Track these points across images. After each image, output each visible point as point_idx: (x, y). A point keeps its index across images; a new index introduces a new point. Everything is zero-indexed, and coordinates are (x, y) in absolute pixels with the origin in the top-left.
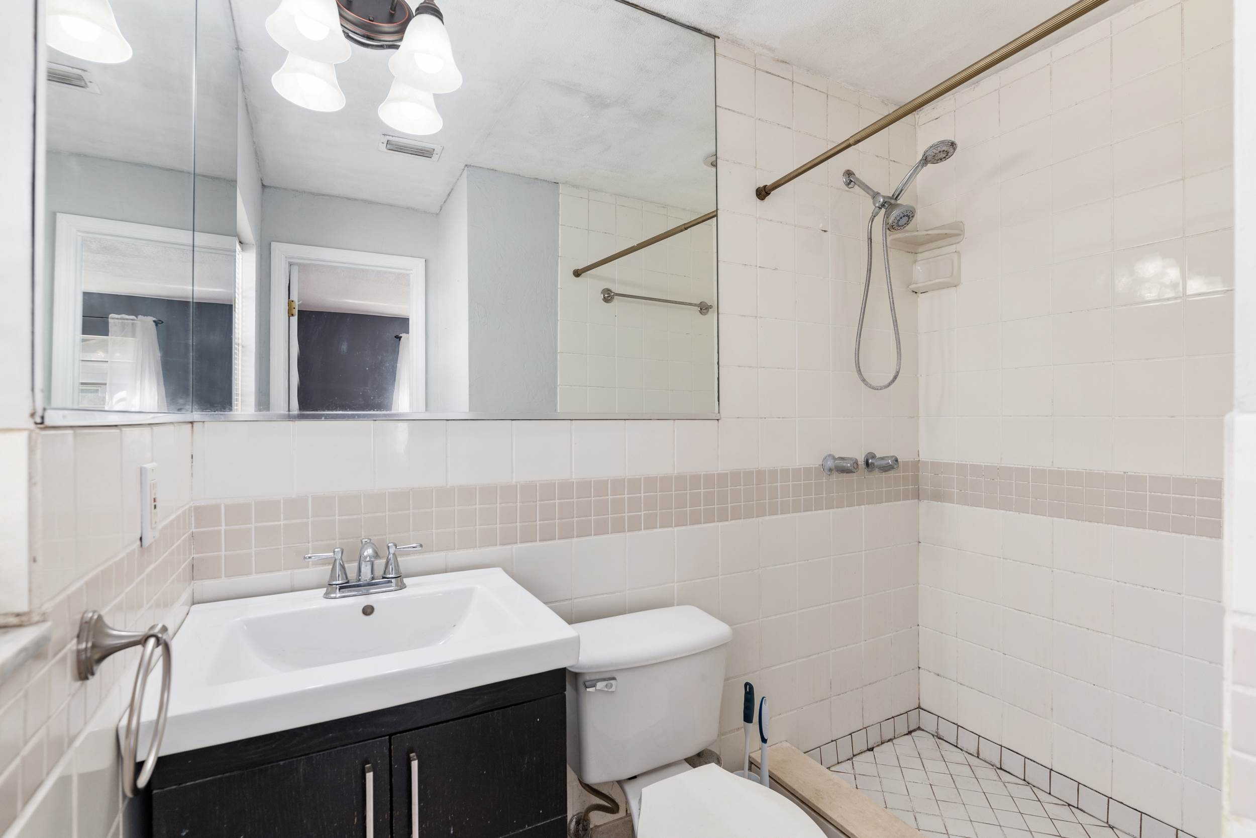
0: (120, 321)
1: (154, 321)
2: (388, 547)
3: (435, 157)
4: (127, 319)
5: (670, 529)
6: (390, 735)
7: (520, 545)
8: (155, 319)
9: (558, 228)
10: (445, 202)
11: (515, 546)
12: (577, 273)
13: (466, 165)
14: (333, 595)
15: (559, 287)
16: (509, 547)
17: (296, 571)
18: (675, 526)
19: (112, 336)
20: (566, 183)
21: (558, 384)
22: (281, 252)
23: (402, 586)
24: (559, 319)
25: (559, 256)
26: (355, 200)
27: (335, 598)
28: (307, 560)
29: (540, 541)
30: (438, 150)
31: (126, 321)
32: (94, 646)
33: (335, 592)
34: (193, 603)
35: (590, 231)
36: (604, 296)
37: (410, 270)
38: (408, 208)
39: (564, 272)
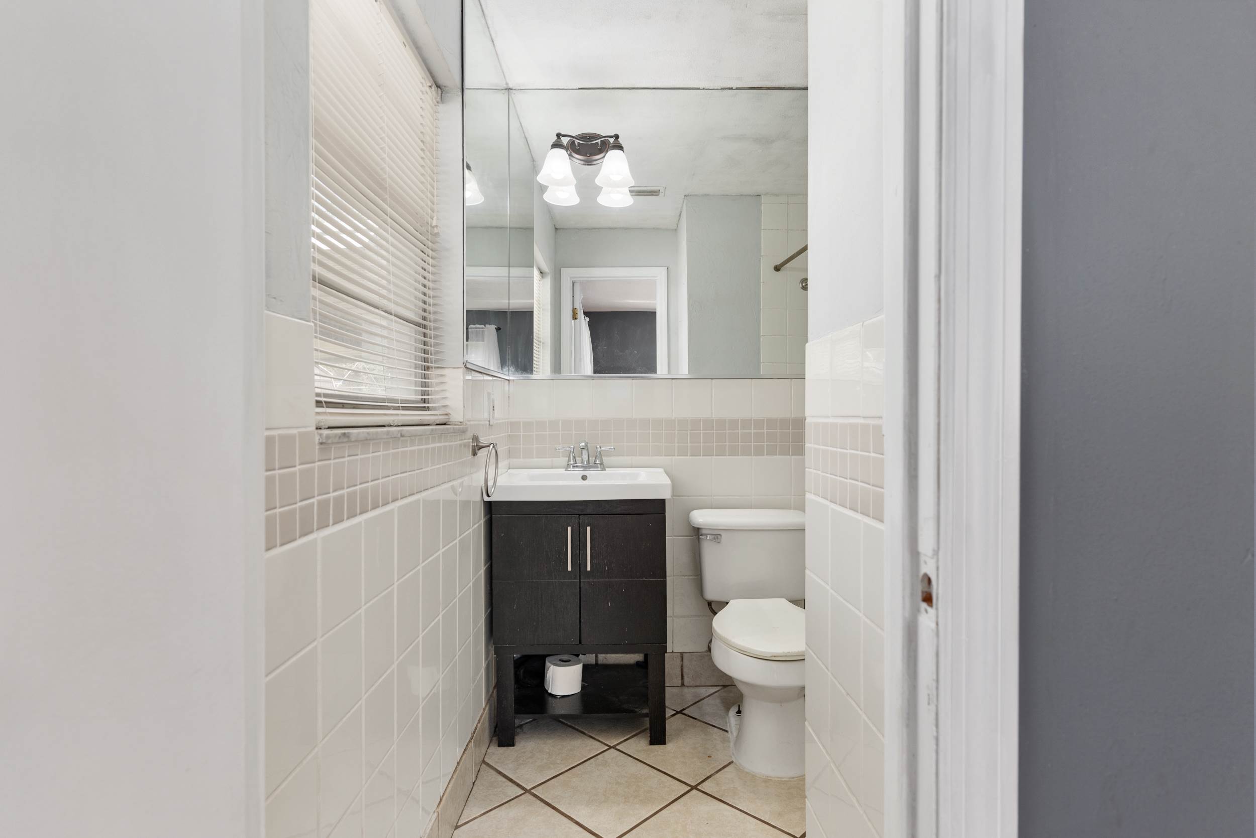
0: (475, 330)
1: (496, 328)
2: (597, 448)
3: (661, 195)
4: (479, 328)
5: (789, 457)
6: (579, 515)
7: (677, 457)
8: (496, 327)
9: (761, 232)
10: (679, 221)
11: (674, 458)
12: (777, 269)
13: (685, 196)
14: (569, 469)
15: (761, 281)
16: (670, 458)
17: (554, 459)
18: (792, 455)
19: (471, 341)
20: (766, 194)
21: (761, 361)
22: (568, 275)
23: (604, 469)
24: (761, 308)
25: (761, 256)
26: (616, 228)
27: (570, 471)
28: (557, 450)
29: (690, 456)
30: (662, 190)
31: (478, 330)
32: (477, 445)
33: (570, 468)
34: (509, 469)
35: (789, 231)
36: (802, 285)
37: (657, 277)
38: (654, 229)
39: (766, 268)
